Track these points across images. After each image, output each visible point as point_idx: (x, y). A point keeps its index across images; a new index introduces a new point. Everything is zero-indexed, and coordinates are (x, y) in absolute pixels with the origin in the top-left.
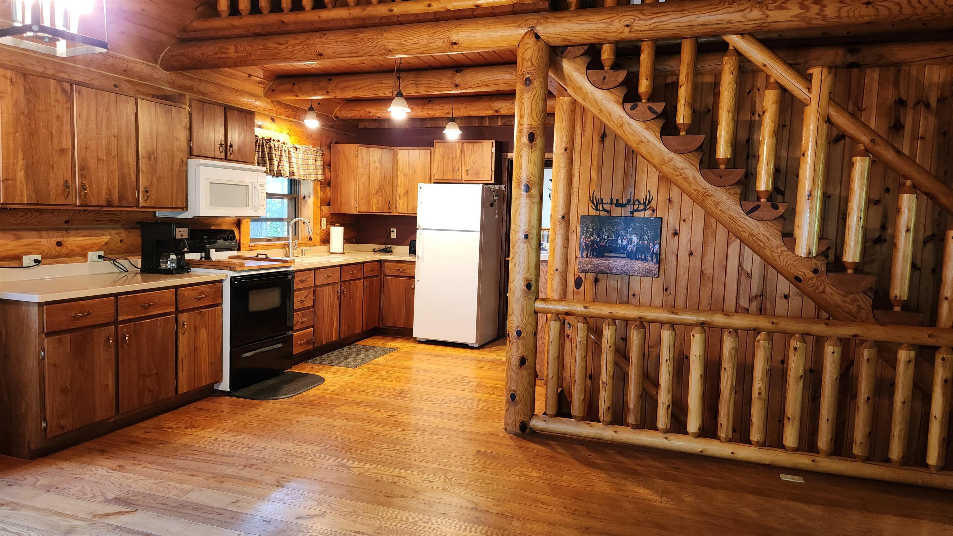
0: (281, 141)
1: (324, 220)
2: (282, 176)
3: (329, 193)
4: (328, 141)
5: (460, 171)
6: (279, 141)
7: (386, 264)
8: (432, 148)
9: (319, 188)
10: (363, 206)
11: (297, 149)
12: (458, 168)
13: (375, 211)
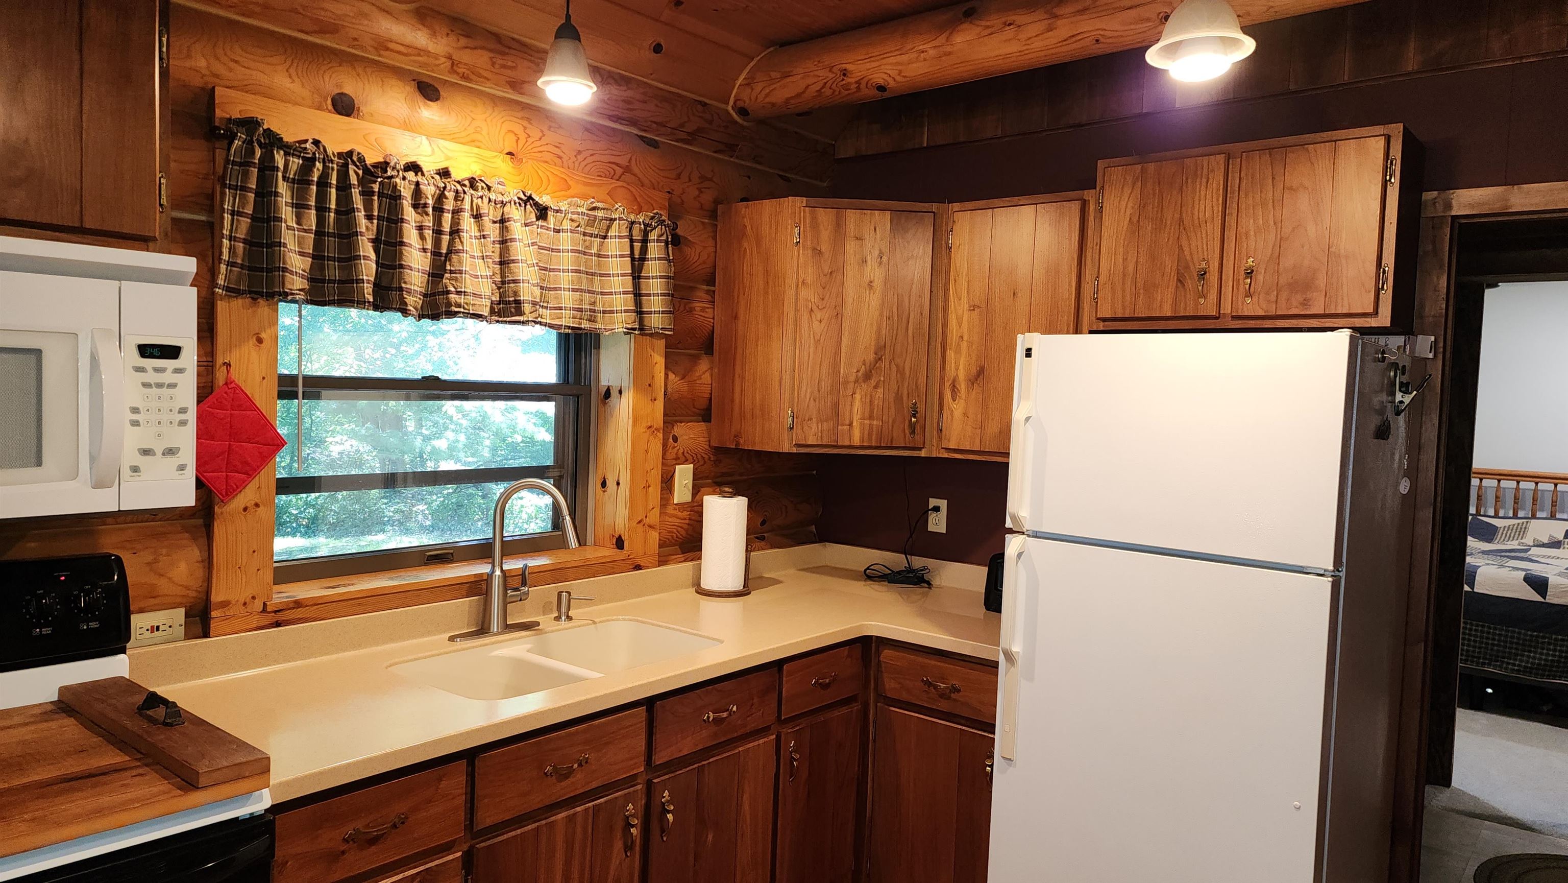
0: (459, 173)
1: (684, 475)
2: (453, 315)
3: (707, 378)
4: (707, 198)
5: (1213, 277)
6: (445, 173)
7: (887, 654)
8: (1089, 195)
9: (659, 360)
10: (814, 426)
11: (542, 212)
12: (1203, 265)
13: (856, 441)
